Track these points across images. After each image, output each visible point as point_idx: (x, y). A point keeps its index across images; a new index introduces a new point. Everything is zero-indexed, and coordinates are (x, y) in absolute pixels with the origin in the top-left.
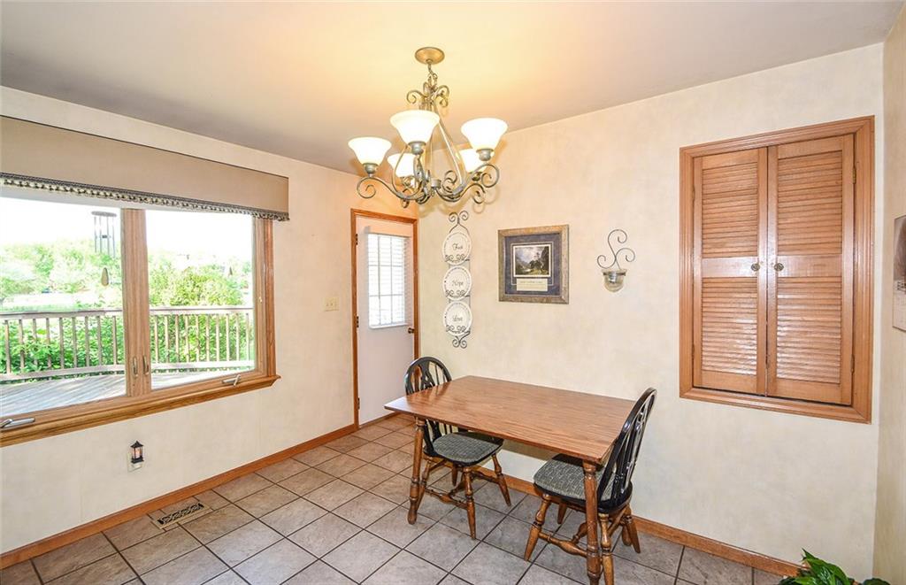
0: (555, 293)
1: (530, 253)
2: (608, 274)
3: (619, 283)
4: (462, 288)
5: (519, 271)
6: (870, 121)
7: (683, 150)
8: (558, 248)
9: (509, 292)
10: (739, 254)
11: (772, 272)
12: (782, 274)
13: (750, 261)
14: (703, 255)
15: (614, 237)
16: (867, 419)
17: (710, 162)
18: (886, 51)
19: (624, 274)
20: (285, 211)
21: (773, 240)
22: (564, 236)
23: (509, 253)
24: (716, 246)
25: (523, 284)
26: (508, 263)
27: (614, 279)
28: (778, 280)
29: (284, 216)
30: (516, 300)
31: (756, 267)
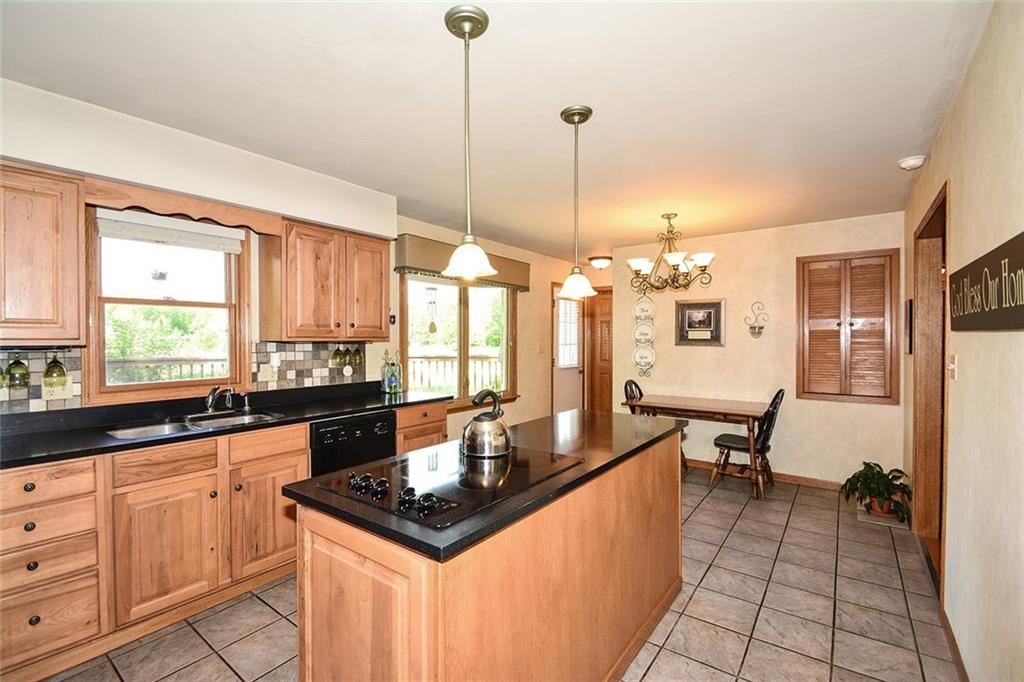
0: (716, 339)
1: (699, 315)
2: (753, 328)
3: (760, 333)
4: (647, 337)
5: (690, 326)
6: (897, 251)
7: (798, 259)
8: (718, 314)
9: (682, 338)
10: (830, 317)
11: (848, 328)
12: (853, 328)
13: (837, 321)
14: (810, 318)
15: (755, 307)
16: (897, 403)
17: (815, 266)
18: (906, 215)
19: (762, 328)
20: (526, 285)
21: (848, 310)
22: (723, 304)
23: (683, 315)
24: (817, 312)
25: (692, 335)
26: (683, 321)
27: (756, 331)
28: (852, 332)
29: (526, 289)
30: (688, 344)
31: (839, 325)
